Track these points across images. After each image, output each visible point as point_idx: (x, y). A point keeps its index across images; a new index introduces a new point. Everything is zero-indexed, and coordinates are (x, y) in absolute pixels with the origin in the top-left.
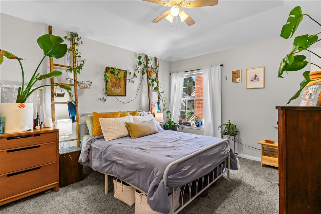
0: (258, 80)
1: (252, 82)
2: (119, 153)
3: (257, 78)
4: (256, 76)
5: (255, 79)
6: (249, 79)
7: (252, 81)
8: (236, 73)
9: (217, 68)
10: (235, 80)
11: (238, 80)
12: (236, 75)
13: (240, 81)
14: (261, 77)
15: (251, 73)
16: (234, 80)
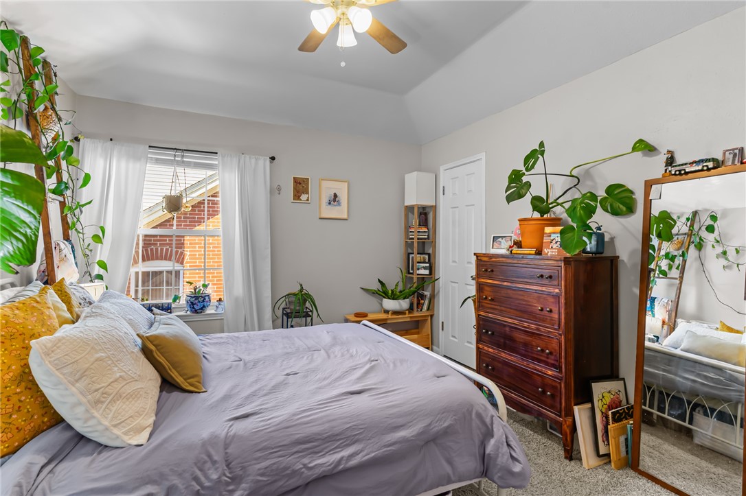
0: (339, 204)
1: (330, 207)
2: (329, 437)
3: (337, 200)
4: (335, 196)
5: (334, 201)
6: (325, 200)
7: (330, 203)
8: (300, 184)
9: (261, 162)
10: (299, 197)
11: (304, 197)
12: (300, 187)
13: (308, 200)
14: (343, 197)
15: (329, 188)
16: (297, 196)
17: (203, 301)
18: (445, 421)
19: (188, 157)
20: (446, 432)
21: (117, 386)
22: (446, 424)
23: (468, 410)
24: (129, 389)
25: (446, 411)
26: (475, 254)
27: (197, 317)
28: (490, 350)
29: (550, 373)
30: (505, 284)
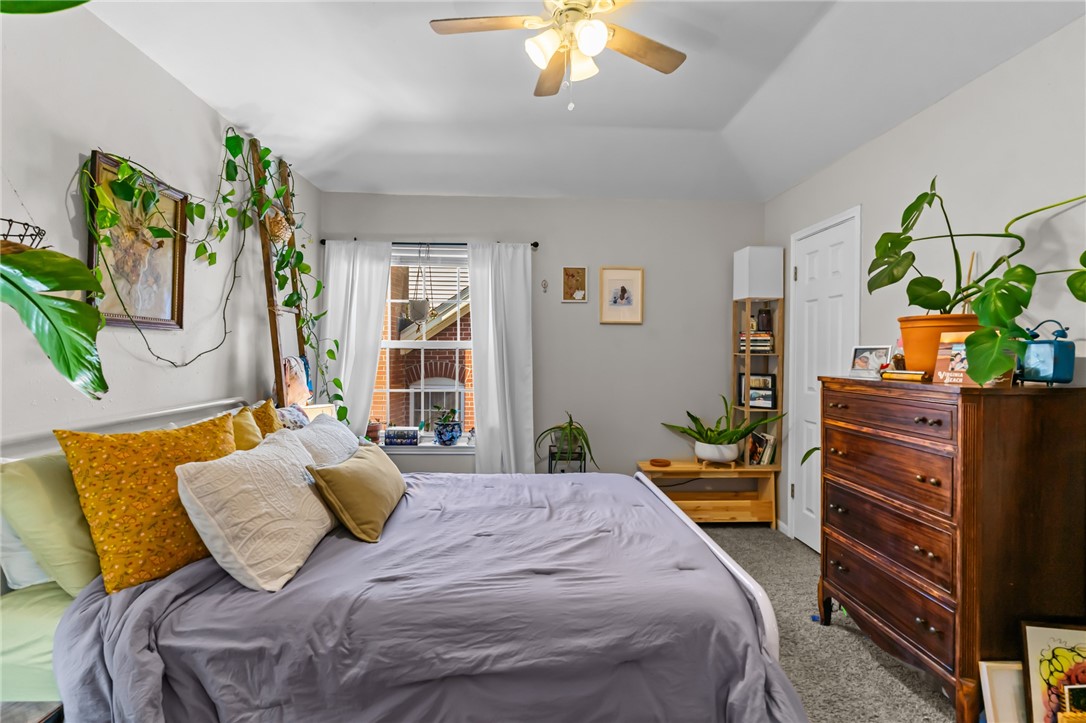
0: (629, 302)
1: (615, 307)
3: (626, 295)
4: (624, 290)
5: (622, 297)
6: (608, 297)
7: (615, 302)
8: (573, 276)
9: (520, 251)
10: (572, 295)
11: (578, 295)
12: (574, 280)
13: (584, 298)
14: (635, 293)
15: (614, 280)
16: (569, 294)
17: (452, 431)
18: (656, 638)
19: (433, 252)
20: (658, 653)
21: (260, 523)
22: (659, 642)
23: (704, 627)
24: (273, 528)
25: (664, 621)
26: (819, 378)
27: (447, 450)
28: (842, 539)
29: (936, 593)
30: (865, 429)
